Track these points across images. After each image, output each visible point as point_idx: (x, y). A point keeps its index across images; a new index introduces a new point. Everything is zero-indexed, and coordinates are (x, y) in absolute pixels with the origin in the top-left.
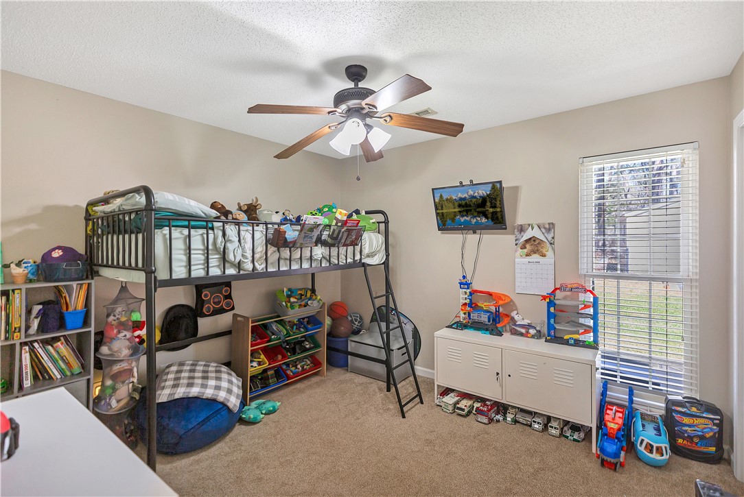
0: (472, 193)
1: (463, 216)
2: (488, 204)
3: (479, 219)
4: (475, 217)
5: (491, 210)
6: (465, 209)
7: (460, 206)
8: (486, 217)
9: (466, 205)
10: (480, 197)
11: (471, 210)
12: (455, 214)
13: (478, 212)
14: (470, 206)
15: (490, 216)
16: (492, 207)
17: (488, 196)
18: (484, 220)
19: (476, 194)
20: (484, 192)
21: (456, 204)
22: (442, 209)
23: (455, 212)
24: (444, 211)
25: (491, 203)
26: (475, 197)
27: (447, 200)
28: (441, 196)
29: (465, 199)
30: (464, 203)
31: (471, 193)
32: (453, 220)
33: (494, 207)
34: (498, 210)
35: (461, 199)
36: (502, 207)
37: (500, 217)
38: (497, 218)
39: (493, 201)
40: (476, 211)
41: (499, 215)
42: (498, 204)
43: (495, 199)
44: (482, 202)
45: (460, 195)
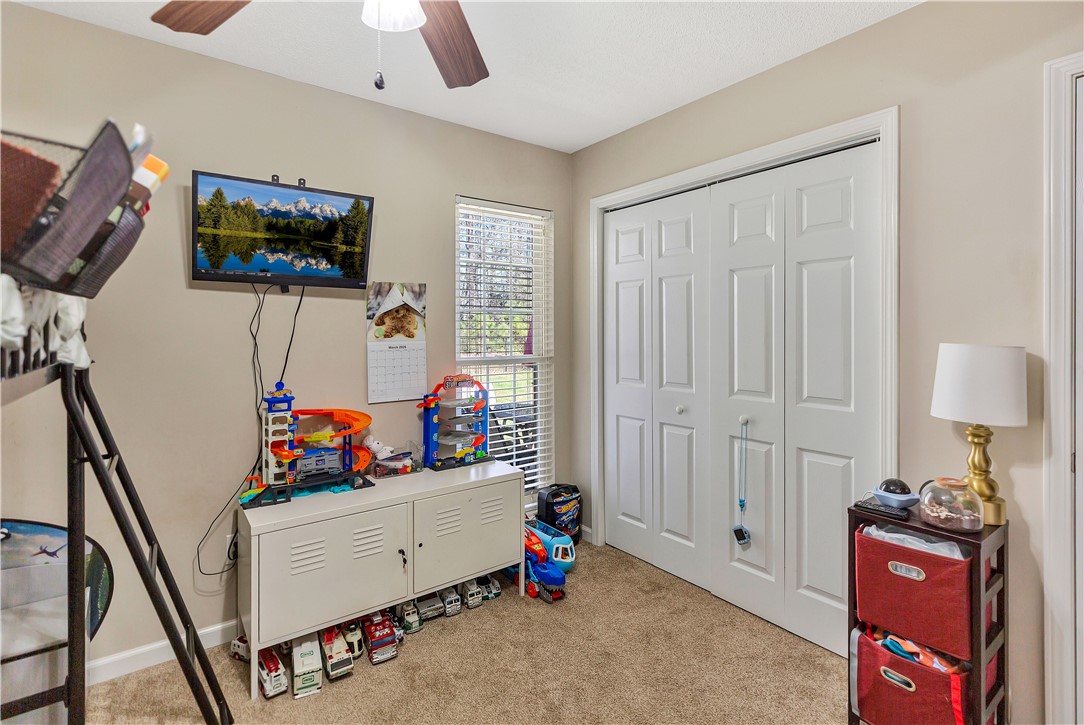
0: (308, 207)
1: (274, 251)
2: (340, 235)
3: (314, 262)
4: (306, 256)
5: (343, 248)
6: (283, 236)
7: (270, 227)
8: (331, 261)
9: (288, 228)
10: (325, 218)
11: (297, 242)
12: (254, 244)
13: (314, 249)
14: (297, 232)
15: (338, 258)
16: (345, 243)
17: (342, 219)
18: (324, 265)
19: (317, 211)
20: (334, 210)
21: (262, 222)
22: (215, 227)
23: (255, 239)
24: (221, 232)
25: (346, 235)
26: (313, 217)
27: (236, 207)
28: (218, 195)
29: (287, 214)
30: (282, 222)
31: (305, 204)
32: (246, 256)
33: (350, 242)
34: (358, 250)
35: (276, 213)
36: (366, 247)
37: (358, 263)
38: (352, 265)
39: (351, 232)
40: (309, 245)
41: (357, 259)
42: (359, 240)
43: (356, 229)
44: (326, 228)
45: (275, 204)
